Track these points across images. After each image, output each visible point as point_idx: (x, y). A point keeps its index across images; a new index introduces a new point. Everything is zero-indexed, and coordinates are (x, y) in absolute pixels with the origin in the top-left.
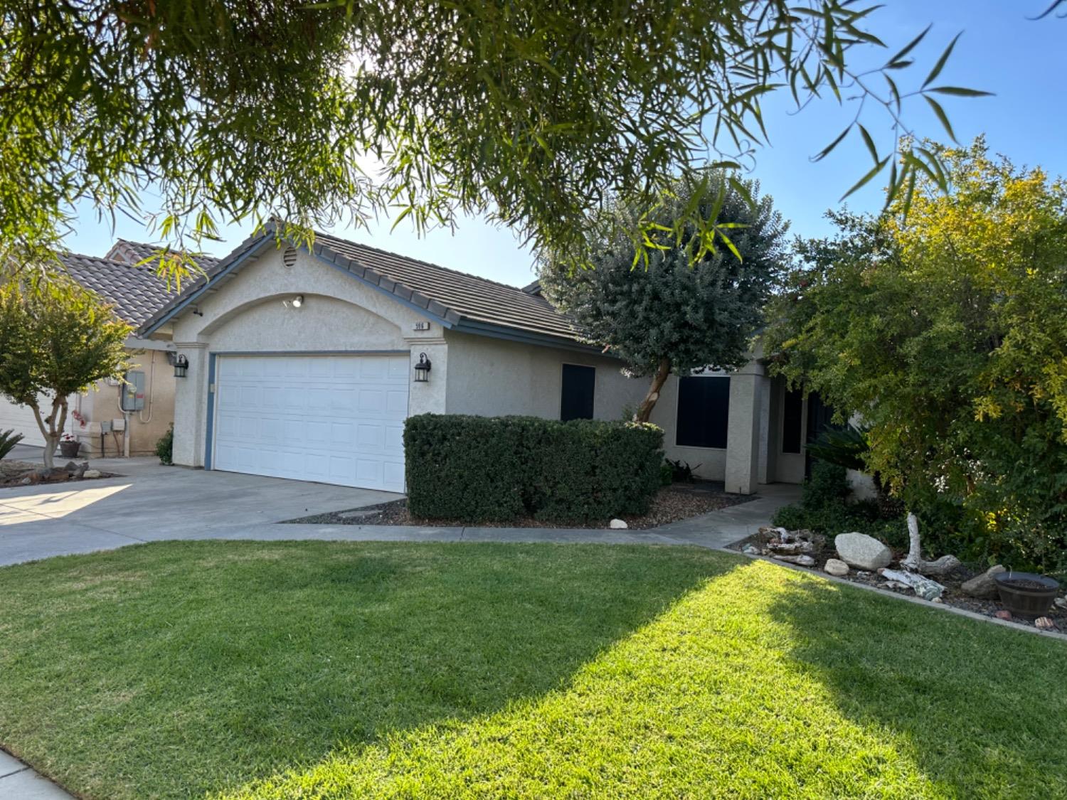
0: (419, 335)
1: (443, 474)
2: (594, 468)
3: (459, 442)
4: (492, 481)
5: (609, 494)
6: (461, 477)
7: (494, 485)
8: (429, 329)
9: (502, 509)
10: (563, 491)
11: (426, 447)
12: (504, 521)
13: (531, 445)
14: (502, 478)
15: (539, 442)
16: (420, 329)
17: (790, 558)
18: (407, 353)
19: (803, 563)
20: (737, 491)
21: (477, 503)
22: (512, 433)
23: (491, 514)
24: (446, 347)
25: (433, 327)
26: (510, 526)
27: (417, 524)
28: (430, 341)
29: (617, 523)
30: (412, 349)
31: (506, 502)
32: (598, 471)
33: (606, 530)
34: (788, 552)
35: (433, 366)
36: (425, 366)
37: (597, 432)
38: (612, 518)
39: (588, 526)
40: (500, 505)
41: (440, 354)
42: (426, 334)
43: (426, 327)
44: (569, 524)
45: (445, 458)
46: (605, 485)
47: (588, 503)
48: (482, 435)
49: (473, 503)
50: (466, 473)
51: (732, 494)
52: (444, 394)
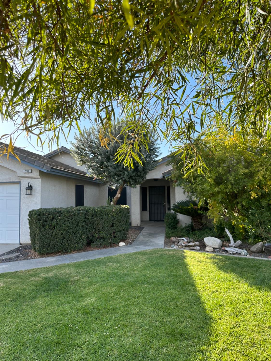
0: (27, 175)
1: (54, 234)
2: (113, 224)
3: (60, 219)
4: (74, 234)
5: (119, 233)
6: (62, 234)
7: (75, 236)
8: (32, 172)
9: (78, 245)
10: (102, 234)
11: (45, 223)
12: (80, 250)
13: (90, 217)
14: (79, 233)
15: (93, 216)
16: (27, 172)
17: (192, 248)
18: (19, 183)
19: (197, 249)
20: (137, 226)
21: (69, 244)
22: (82, 213)
23: (74, 248)
24: (40, 180)
25: (34, 171)
26: (82, 252)
27: (42, 257)
28: (31, 178)
29: (122, 244)
30: (22, 181)
31: (80, 242)
32: (114, 225)
33: (118, 247)
34: (191, 246)
35: (33, 188)
36: (30, 188)
37: (113, 210)
38: (120, 242)
39: (111, 247)
40: (78, 243)
41: (37, 183)
42: (30, 175)
43: (30, 171)
44: (104, 247)
45: (54, 227)
46: (117, 230)
47: (111, 238)
48: (70, 215)
49: (67, 244)
50: (64, 232)
51: (135, 227)
52: (40, 199)
